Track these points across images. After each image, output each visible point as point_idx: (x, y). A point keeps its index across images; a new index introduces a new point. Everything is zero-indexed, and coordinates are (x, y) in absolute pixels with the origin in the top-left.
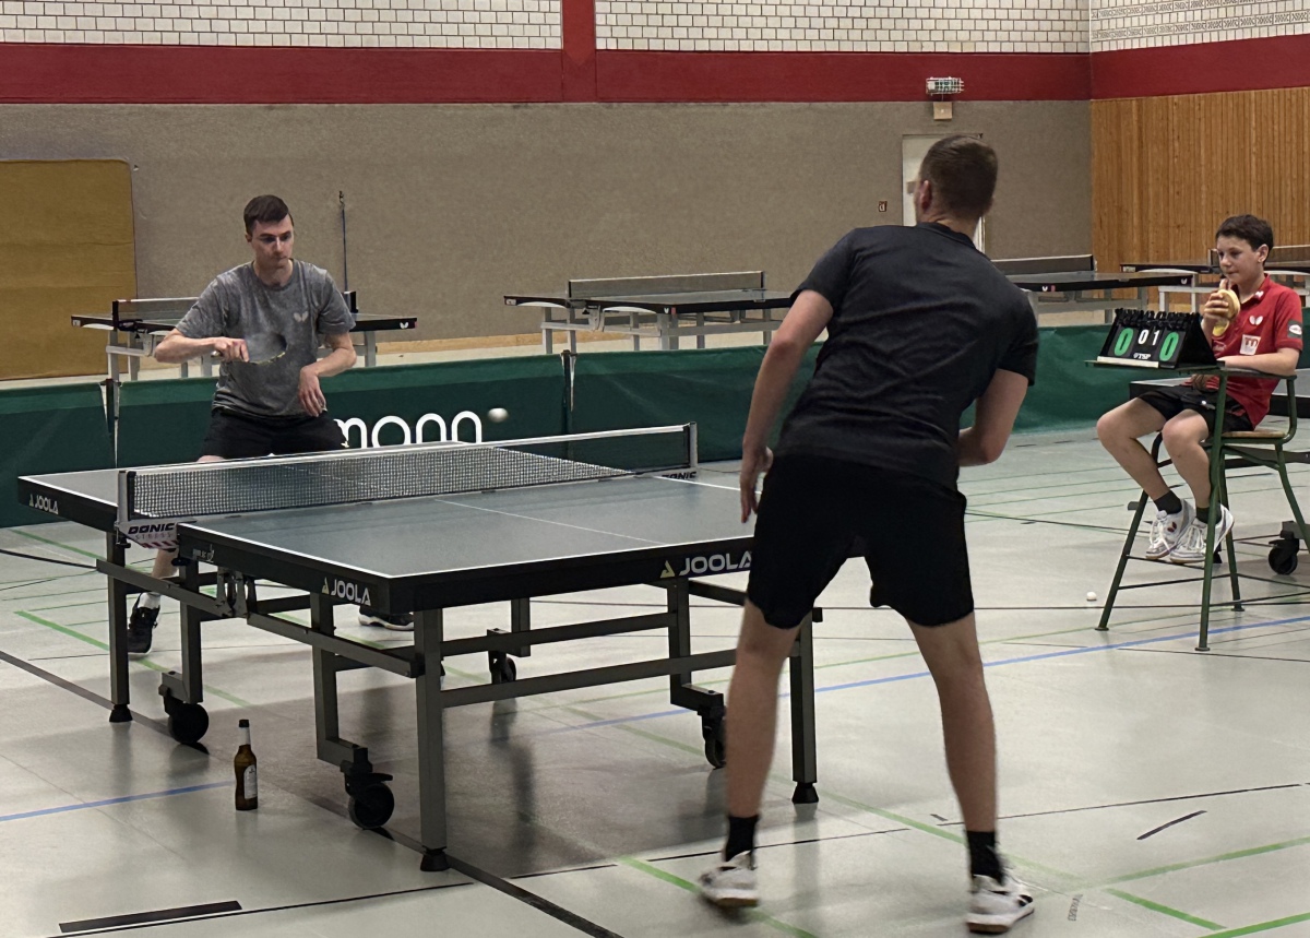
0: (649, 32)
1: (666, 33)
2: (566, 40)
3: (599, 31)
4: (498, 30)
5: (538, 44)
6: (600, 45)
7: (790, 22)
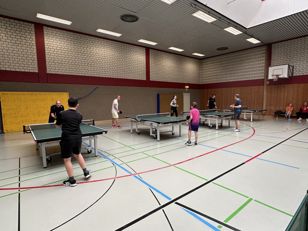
0: (156, 79)
1: (158, 79)
2: (146, 79)
3: (150, 78)
4: (138, 77)
5: (143, 79)
6: (150, 80)
7: (171, 79)
